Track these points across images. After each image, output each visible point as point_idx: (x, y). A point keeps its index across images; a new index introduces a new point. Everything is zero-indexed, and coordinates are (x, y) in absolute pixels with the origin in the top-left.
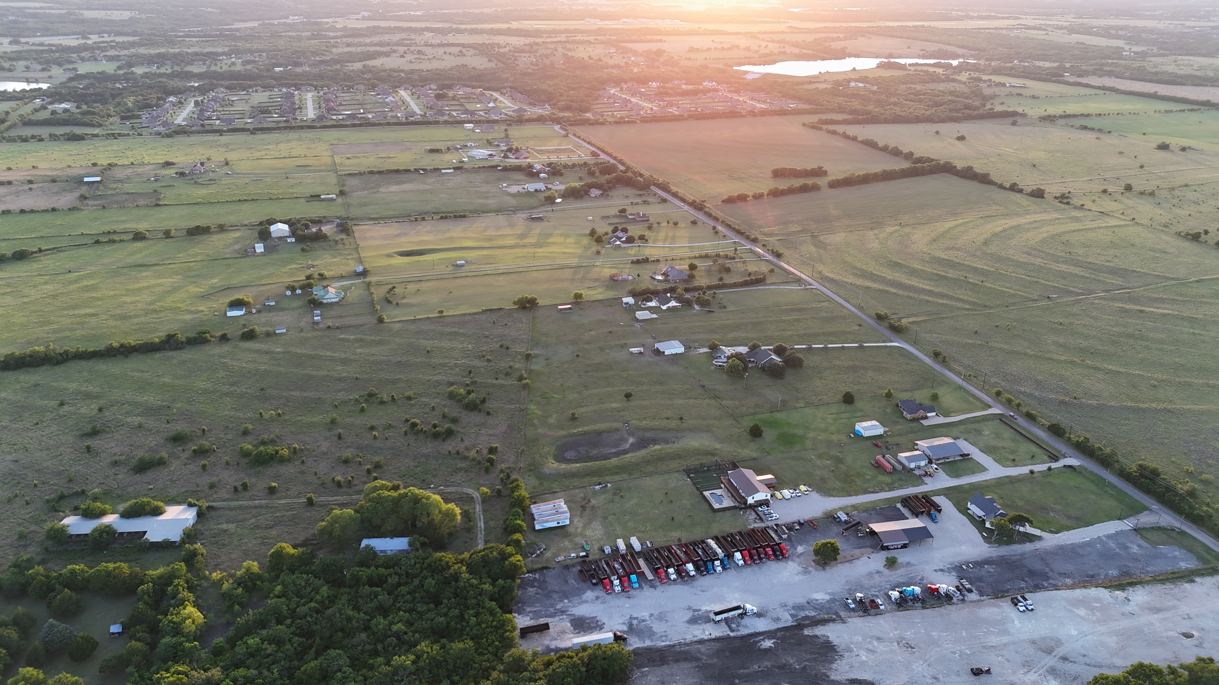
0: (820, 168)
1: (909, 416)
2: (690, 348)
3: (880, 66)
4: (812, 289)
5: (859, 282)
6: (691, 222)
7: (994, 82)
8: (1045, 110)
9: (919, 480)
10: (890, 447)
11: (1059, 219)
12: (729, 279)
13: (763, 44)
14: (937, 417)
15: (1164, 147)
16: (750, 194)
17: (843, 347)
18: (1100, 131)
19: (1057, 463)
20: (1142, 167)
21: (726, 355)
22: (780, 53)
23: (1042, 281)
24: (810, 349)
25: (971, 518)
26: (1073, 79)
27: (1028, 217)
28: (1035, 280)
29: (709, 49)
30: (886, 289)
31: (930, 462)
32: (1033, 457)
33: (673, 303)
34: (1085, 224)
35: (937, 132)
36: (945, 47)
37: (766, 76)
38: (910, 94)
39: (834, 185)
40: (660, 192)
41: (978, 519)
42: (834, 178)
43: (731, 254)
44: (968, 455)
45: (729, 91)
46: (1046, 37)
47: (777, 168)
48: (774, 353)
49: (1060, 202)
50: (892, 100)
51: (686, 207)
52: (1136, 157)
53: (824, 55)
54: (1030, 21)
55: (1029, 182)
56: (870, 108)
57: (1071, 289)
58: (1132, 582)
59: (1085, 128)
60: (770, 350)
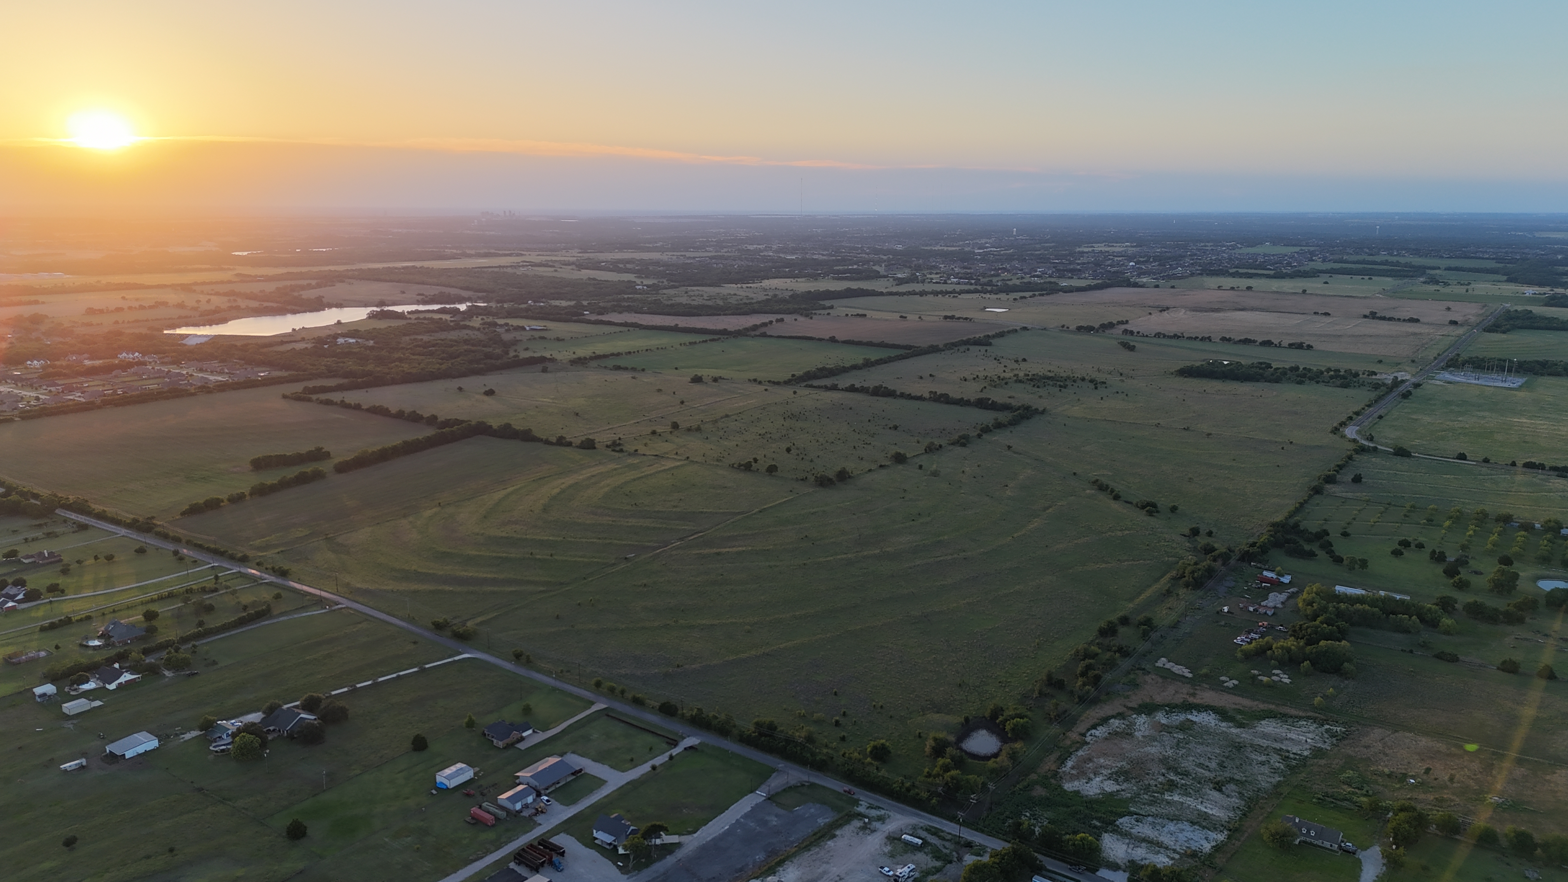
0: (319, 449)
1: (501, 744)
2: (168, 736)
3: (372, 316)
4: (341, 608)
5: (403, 586)
6: (136, 551)
7: (512, 326)
8: (574, 353)
9: (530, 823)
10: (485, 791)
11: (615, 469)
12: (213, 622)
13: (203, 298)
14: (535, 734)
15: (697, 380)
16: (224, 497)
17: (399, 676)
18: (634, 369)
19: (677, 748)
20: (682, 402)
21: (230, 732)
22: (231, 308)
23: (616, 542)
24: (354, 691)
25: (601, 849)
26: (594, 317)
27: (584, 472)
28: (608, 541)
29: (119, 310)
30: (440, 588)
31: (539, 795)
32: (651, 749)
33: (126, 677)
34: (643, 470)
35: (460, 389)
36: (447, 290)
37: (216, 339)
38: (417, 346)
39: (342, 468)
40: (73, 516)
41: (608, 847)
42: (341, 459)
43: (210, 585)
44: (581, 770)
45: (163, 363)
46: (555, 274)
47: (257, 457)
48: (303, 709)
49: (613, 450)
50: (397, 355)
51: (123, 531)
52: (674, 393)
53: (294, 307)
54: (534, 258)
55: (576, 432)
56: (370, 367)
57: (646, 544)
58: (780, 860)
59: (618, 368)
60: (296, 707)
